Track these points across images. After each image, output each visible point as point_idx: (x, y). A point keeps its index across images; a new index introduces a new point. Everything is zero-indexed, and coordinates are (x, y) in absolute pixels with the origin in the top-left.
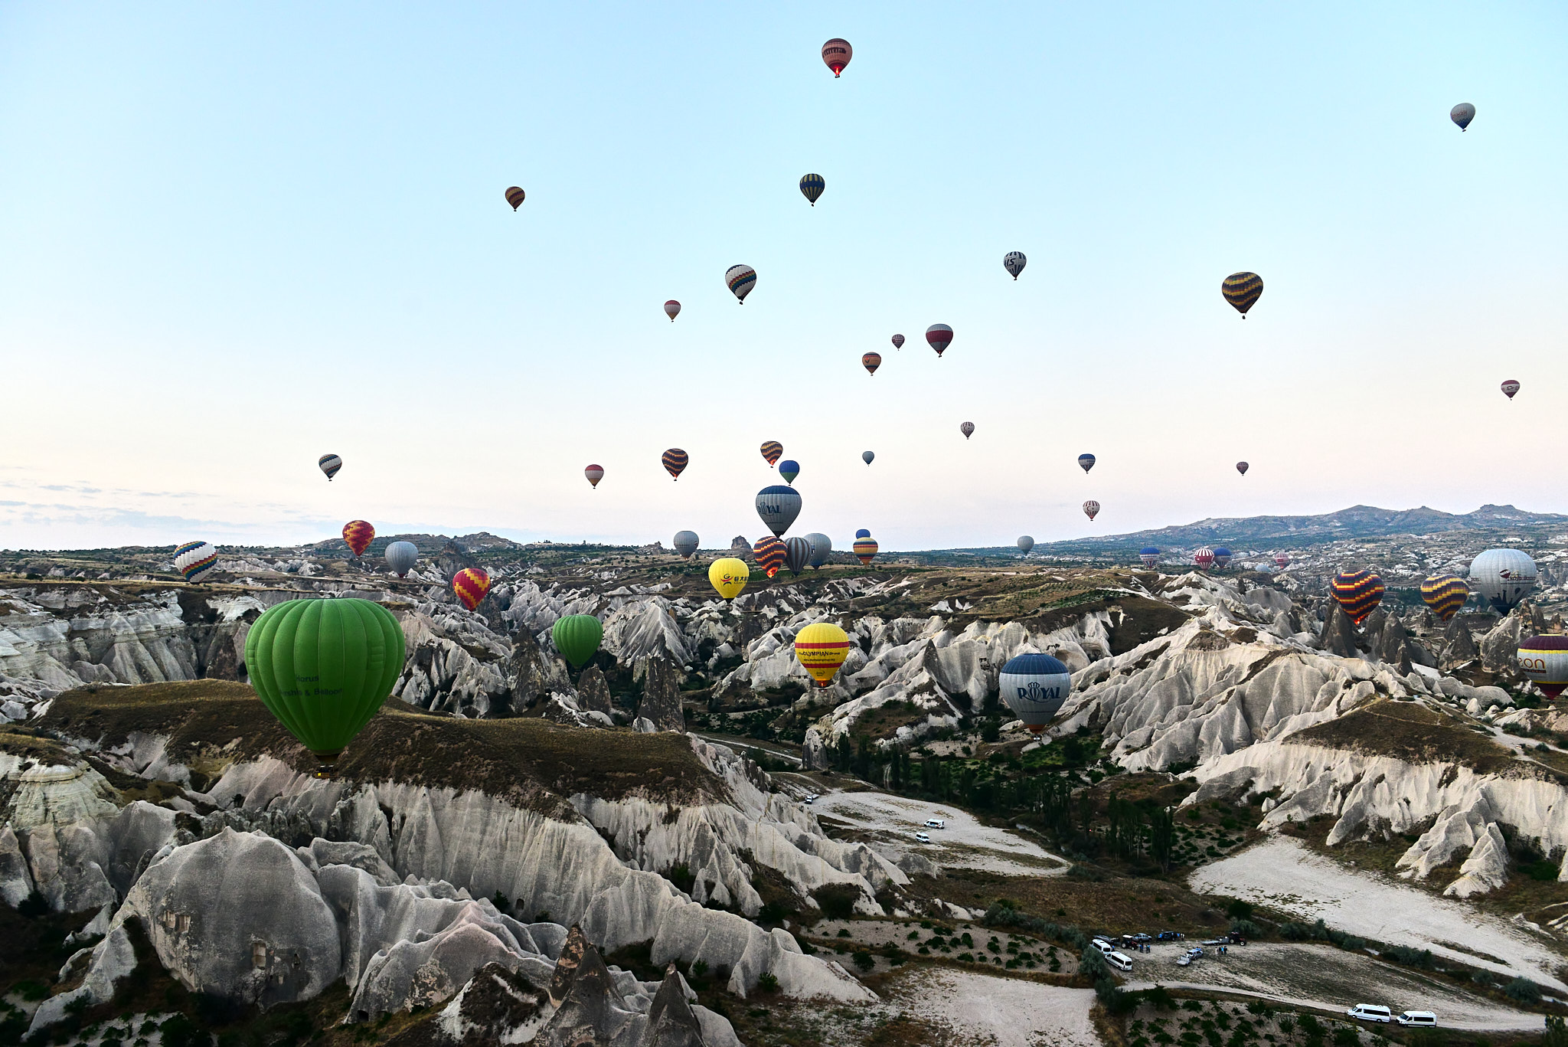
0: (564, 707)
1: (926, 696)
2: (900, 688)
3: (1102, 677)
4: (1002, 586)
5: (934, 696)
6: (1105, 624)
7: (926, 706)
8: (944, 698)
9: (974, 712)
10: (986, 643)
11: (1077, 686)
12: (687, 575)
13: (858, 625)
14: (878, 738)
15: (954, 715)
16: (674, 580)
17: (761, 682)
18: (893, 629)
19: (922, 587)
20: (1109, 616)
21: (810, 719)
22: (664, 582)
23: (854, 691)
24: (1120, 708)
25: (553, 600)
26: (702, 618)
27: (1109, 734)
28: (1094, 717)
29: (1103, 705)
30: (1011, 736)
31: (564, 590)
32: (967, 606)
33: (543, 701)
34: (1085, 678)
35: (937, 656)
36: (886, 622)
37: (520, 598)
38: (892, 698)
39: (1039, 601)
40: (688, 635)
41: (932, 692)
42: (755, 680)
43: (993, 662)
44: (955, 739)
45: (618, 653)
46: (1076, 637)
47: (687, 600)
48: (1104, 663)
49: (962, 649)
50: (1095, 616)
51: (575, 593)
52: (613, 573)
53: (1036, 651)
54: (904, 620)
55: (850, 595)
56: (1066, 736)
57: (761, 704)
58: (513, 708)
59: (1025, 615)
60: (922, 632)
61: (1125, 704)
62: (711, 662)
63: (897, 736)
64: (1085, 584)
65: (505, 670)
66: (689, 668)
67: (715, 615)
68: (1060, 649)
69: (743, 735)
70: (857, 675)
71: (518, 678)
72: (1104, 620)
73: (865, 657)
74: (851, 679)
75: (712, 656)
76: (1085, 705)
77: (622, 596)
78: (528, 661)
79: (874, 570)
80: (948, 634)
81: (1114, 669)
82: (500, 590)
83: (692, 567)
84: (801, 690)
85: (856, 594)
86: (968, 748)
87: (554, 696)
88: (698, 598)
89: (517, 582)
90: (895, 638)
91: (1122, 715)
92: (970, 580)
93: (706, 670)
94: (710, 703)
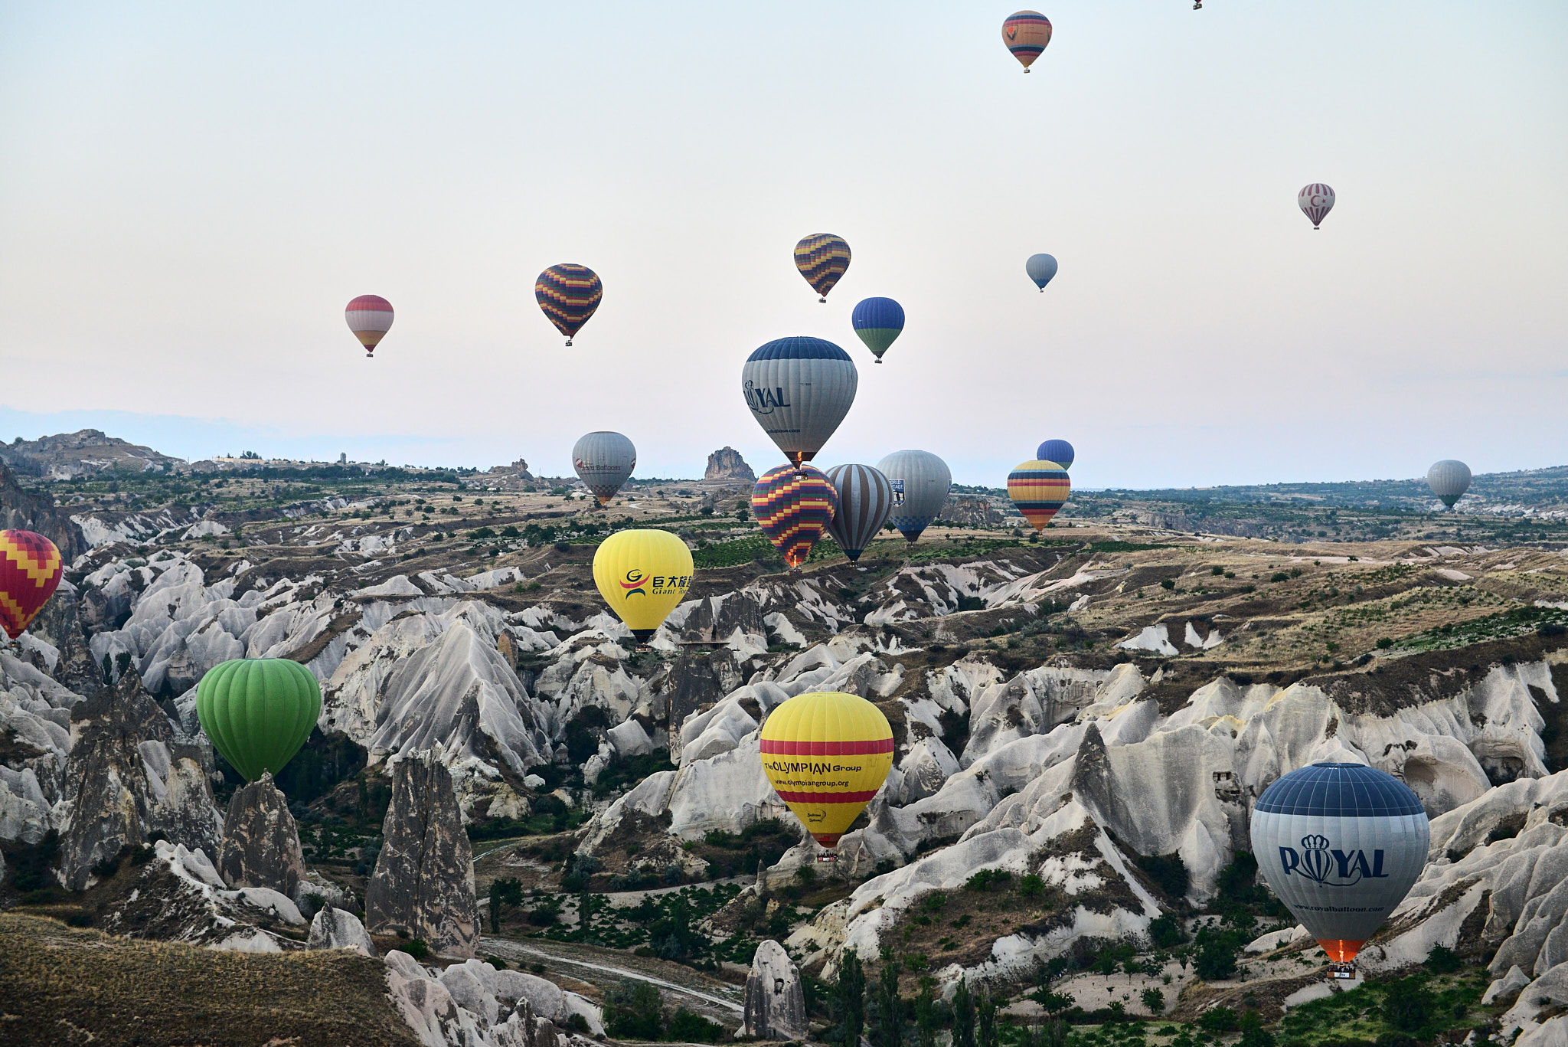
0: (185, 877)
1: (1075, 862)
2: (1013, 841)
3: (1508, 828)
4: (1305, 591)
5: (1095, 863)
6: (1537, 693)
7: (1072, 887)
8: (1120, 869)
9: (1194, 904)
10: (1234, 735)
11: (1446, 846)
12: (562, 548)
13: (940, 682)
14: (945, 963)
15: (1139, 910)
16: (528, 561)
17: (694, 818)
18: (1021, 694)
19: (1120, 588)
20: (1548, 676)
21: (801, 910)
22: (505, 564)
23: (912, 845)
24: (1536, 906)
25: (229, 606)
26: (578, 656)
27: (1504, 968)
28: (1474, 924)
29: (1497, 897)
30: (1269, 965)
31: (261, 582)
32: (1214, 639)
33: (134, 864)
34: (1466, 827)
35: (1107, 765)
36: (1008, 676)
37: (151, 602)
38: (992, 866)
39: (1382, 631)
40: (544, 697)
41: (1091, 853)
42: (680, 815)
43: (1249, 781)
44: (1132, 970)
45: (371, 740)
46: (1461, 722)
47: (550, 612)
48: (1514, 792)
49: (1172, 750)
50: (1511, 671)
51: (286, 589)
52: (391, 540)
53: (1355, 758)
54: (1052, 672)
55: (950, 604)
56: (1401, 971)
57: (690, 872)
58: (62, 879)
59: (1339, 667)
60: (1092, 702)
61: (1548, 895)
62: (592, 767)
63: (994, 960)
64: (1508, 589)
65: (52, 783)
66: (535, 780)
67: (612, 650)
68: (1416, 753)
69: (632, 949)
70: (923, 805)
71: (76, 805)
72: (1536, 684)
73: (951, 761)
74: (907, 817)
75: (597, 752)
76: (1452, 895)
77: (392, 599)
78: (102, 764)
79: (1015, 543)
80: (1149, 708)
81: (1537, 806)
82: (110, 578)
83: (579, 529)
84: (789, 838)
85: (965, 603)
86: (1158, 995)
87: (163, 850)
88: (576, 607)
89: (152, 558)
90: (1027, 716)
91: (1538, 922)
92: (1231, 576)
93: (577, 785)
94: (569, 868)
